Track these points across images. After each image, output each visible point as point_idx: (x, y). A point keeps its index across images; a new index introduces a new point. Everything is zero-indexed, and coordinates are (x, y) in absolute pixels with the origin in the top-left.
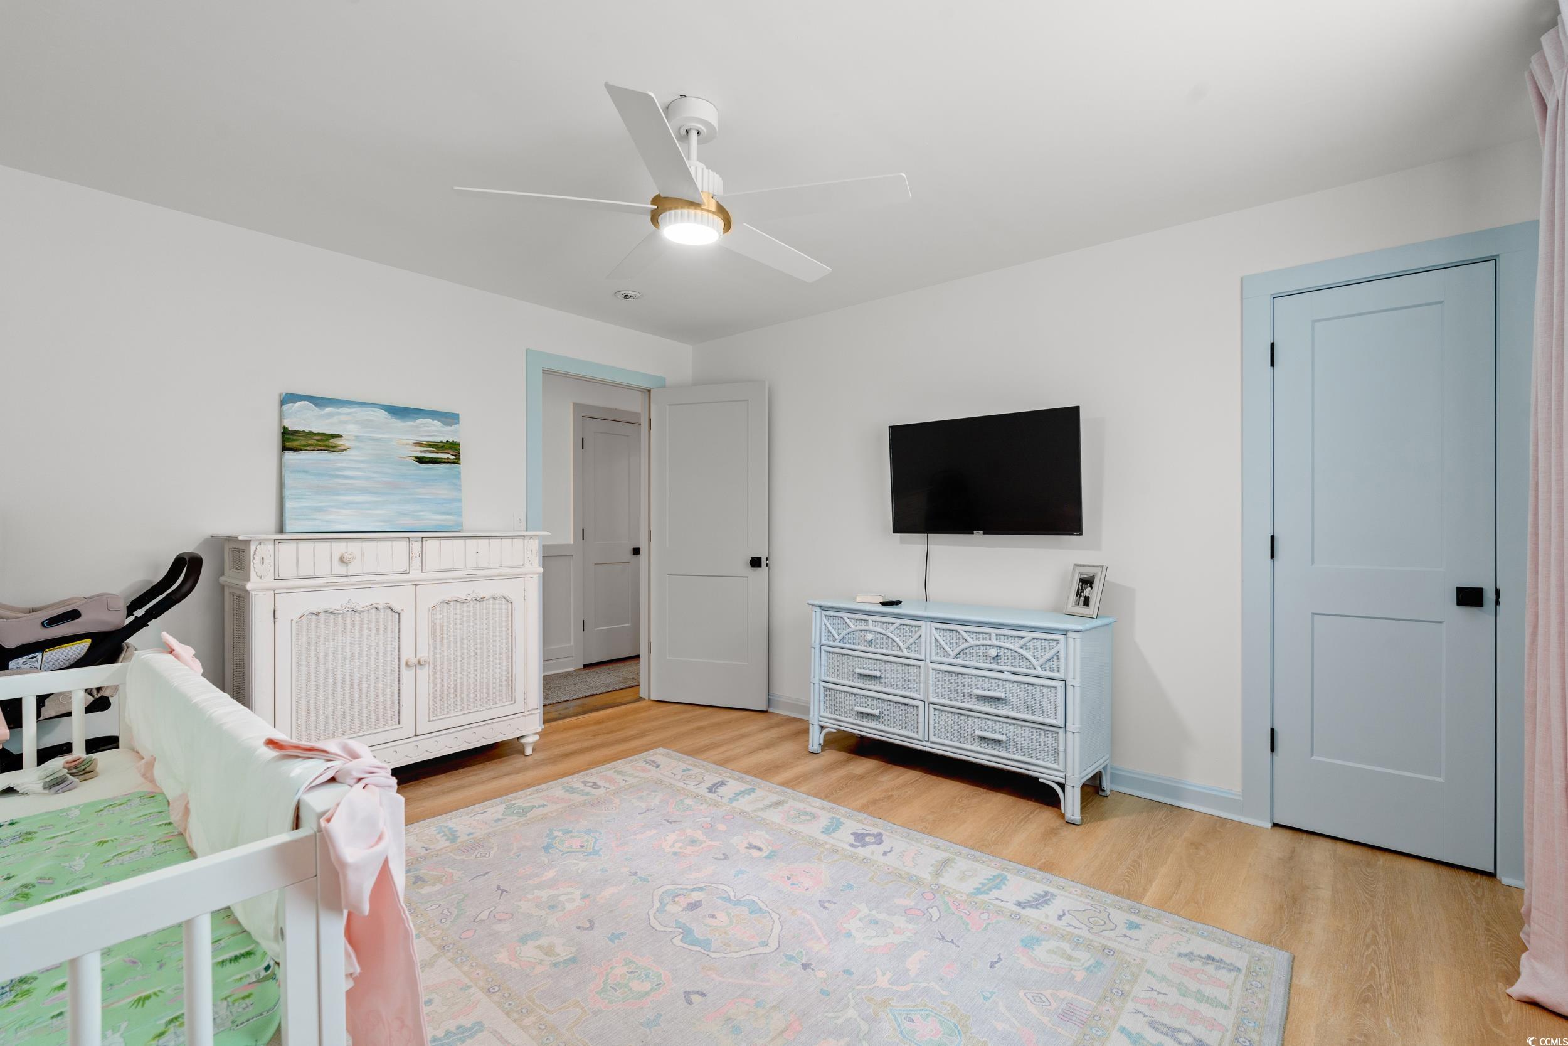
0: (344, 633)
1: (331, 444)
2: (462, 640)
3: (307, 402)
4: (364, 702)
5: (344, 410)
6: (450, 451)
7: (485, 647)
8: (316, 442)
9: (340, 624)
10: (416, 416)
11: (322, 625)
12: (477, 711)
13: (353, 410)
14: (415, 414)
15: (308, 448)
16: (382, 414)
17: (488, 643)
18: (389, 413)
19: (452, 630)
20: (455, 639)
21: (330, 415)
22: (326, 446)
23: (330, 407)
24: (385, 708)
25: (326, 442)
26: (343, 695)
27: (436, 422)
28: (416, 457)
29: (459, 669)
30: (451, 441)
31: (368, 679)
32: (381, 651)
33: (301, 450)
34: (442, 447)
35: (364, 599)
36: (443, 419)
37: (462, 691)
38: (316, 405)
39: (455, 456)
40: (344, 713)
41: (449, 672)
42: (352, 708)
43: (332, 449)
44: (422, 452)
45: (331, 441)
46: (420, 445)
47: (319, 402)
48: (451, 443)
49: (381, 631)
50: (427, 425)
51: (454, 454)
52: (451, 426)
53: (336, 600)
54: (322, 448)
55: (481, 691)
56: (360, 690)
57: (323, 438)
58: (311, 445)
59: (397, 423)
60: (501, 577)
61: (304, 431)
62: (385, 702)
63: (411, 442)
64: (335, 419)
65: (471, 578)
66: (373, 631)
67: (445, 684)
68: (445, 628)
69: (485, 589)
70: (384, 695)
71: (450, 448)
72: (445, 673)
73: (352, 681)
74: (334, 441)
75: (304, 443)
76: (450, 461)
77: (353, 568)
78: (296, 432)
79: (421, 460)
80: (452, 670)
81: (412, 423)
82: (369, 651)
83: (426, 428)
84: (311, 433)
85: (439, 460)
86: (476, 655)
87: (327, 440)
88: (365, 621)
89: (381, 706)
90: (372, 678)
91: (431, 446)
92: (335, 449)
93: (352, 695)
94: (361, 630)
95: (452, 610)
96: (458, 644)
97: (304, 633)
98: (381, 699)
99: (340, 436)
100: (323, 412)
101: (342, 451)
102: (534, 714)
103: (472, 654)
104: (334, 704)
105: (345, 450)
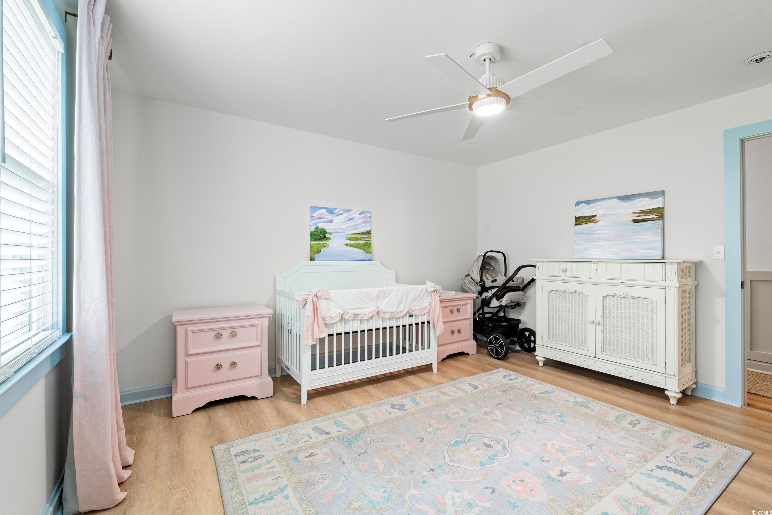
0: (566, 300)
1: (592, 220)
2: (621, 317)
3: (583, 204)
4: (573, 333)
5: (599, 203)
6: (655, 214)
7: (636, 325)
8: (586, 220)
9: (564, 296)
10: (634, 198)
11: (558, 296)
12: (629, 359)
13: (602, 202)
14: (633, 197)
15: (583, 223)
16: (617, 201)
17: (638, 323)
18: (619, 200)
19: (615, 311)
20: (617, 316)
21: (593, 207)
22: (590, 221)
23: (591, 204)
24: (582, 339)
25: (589, 219)
26: (565, 327)
27: (646, 199)
28: (633, 220)
29: (620, 333)
30: (655, 207)
31: (575, 323)
32: (580, 312)
33: (580, 224)
34: (650, 212)
35: (572, 287)
36: (651, 196)
37: (621, 345)
38: (587, 204)
39: (658, 216)
40: (565, 334)
41: (614, 332)
42: (569, 333)
43: (593, 222)
44: (636, 217)
45: (592, 219)
46: (636, 213)
47: (587, 202)
48: (656, 209)
49: (580, 304)
50: (641, 201)
51: (657, 215)
52: (656, 199)
53: (561, 287)
54: (588, 222)
55: (634, 349)
56: (572, 327)
57: (589, 218)
58: (584, 222)
59: (625, 204)
60: (647, 287)
61: (582, 216)
62: (582, 336)
63: (631, 213)
64: (594, 208)
65: (623, 284)
66: (577, 302)
67: (612, 338)
68: (612, 309)
69: (635, 292)
70: (582, 333)
71: (655, 212)
72: (612, 332)
73: (568, 322)
74: (593, 219)
75: (581, 221)
76: (654, 219)
77: (567, 274)
78: (579, 217)
79: (635, 221)
80: (616, 332)
81: (632, 202)
82: (575, 311)
83: (640, 203)
84: (584, 216)
85: (646, 220)
86: (630, 328)
87: (591, 218)
88: (574, 298)
89: (580, 338)
90: (577, 323)
91: (642, 212)
92: (594, 222)
93: (568, 328)
94: (572, 301)
95: (615, 300)
96: (619, 319)
97: (552, 298)
98: (580, 334)
99: (596, 216)
100: (589, 207)
101: (596, 222)
102: (672, 378)
103: (628, 327)
104: (562, 329)
105: (598, 222)
